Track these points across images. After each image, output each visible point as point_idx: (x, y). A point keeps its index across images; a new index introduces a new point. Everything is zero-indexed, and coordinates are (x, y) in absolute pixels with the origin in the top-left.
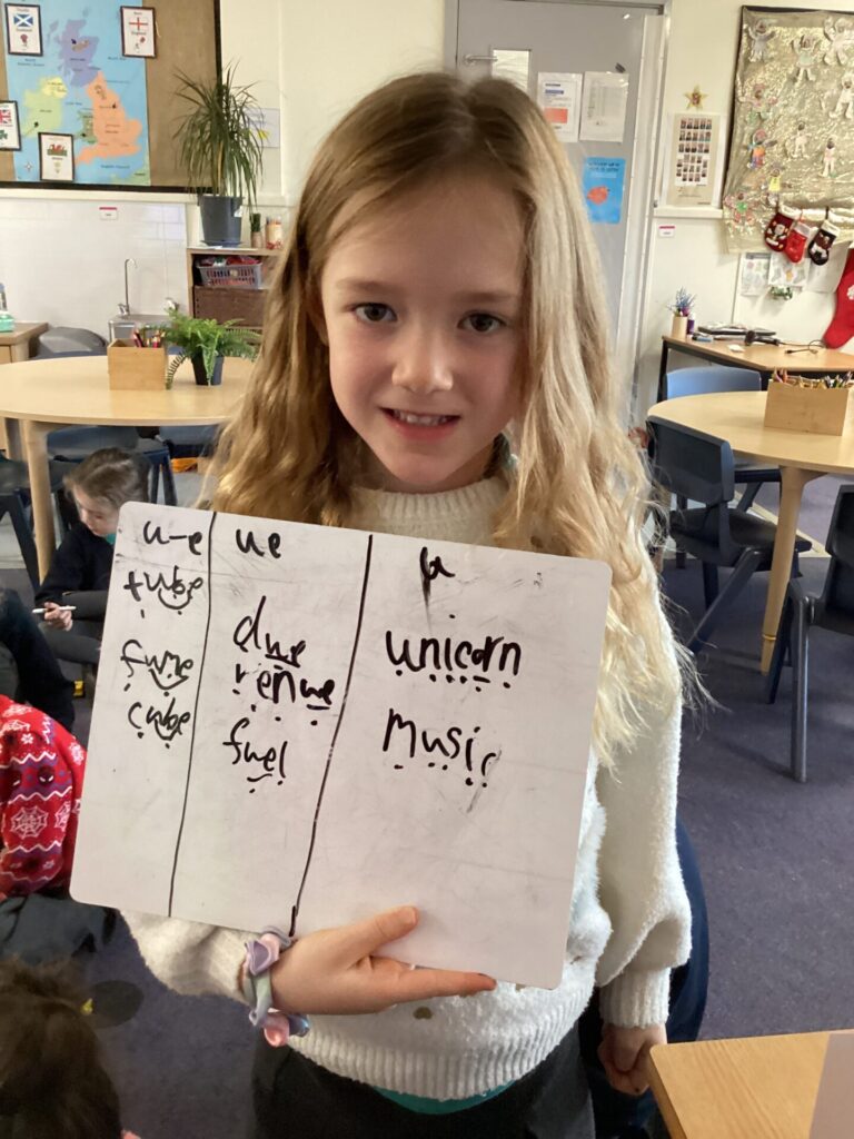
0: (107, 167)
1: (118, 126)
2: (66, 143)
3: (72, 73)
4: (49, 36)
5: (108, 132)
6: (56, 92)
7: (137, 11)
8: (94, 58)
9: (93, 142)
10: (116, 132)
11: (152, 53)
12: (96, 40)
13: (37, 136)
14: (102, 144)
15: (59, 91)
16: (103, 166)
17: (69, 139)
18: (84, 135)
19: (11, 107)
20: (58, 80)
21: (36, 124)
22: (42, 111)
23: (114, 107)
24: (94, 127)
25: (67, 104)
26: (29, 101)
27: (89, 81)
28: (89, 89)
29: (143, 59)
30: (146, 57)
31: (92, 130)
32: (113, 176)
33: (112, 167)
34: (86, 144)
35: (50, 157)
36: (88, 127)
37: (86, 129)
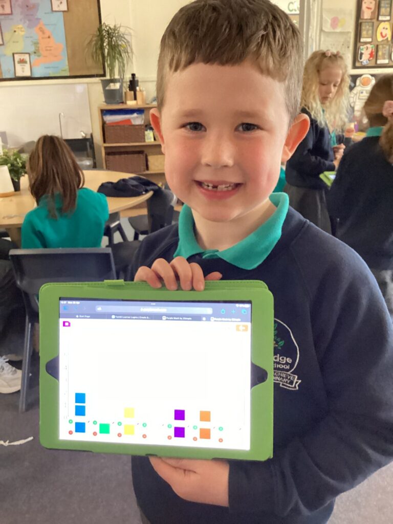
1: (52, 47)
2: (26, 57)
3: (27, 22)
4: (15, 5)
6: (20, 32)
8: (38, 14)
9: (39, 56)
10: (50, 50)
11: (66, 9)
12: (38, 4)
13: (12, 55)
14: (44, 57)
16: (46, 68)
17: (28, 55)
18: (35, 53)
20: (20, 26)
22: (14, 42)
23: (49, 37)
24: (40, 49)
25: (26, 37)
27: (36, 25)
28: (36, 29)
29: (62, 13)
30: (64, 12)
31: (38, 50)
32: (50, 72)
33: (50, 67)
34: (36, 57)
35: (19, 65)
36: (37, 48)
37: (36, 50)
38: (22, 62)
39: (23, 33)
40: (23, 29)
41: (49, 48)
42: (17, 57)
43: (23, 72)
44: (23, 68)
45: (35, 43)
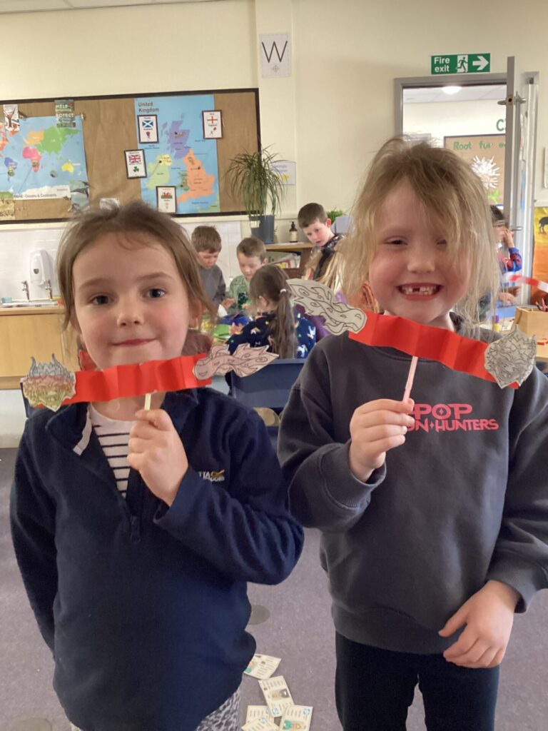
0: (195, 203)
1: (201, 179)
2: (172, 191)
3: (175, 151)
4: (162, 131)
5: (195, 183)
6: (166, 163)
7: (212, 113)
8: (187, 142)
9: (186, 190)
10: (200, 183)
11: (220, 136)
12: (188, 131)
13: (155, 188)
14: (192, 190)
16: (193, 203)
17: (173, 189)
18: (182, 186)
20: (167, 156)
21: (155, 182)
22: (158, 174)
23: (199, 168)
24: (188, 181)
25: (173, 169)
26: (151, 168)
27: (185, 155)
28: (185, 160)
29: (215, 140)
30: (217, 139)
31: (186, 183)
32: (198, 208)
33: (198, 203)
34: (183, 191)
35: (163, 200)
36: (184, 181)
37: (183, 183)
38: (167, 196)
39: (169, 164)
40: (169, 160)
41: (198, 181)
42: (161, 191)
43: (167, 208)
44: (167, 204)
45: (182, 175)
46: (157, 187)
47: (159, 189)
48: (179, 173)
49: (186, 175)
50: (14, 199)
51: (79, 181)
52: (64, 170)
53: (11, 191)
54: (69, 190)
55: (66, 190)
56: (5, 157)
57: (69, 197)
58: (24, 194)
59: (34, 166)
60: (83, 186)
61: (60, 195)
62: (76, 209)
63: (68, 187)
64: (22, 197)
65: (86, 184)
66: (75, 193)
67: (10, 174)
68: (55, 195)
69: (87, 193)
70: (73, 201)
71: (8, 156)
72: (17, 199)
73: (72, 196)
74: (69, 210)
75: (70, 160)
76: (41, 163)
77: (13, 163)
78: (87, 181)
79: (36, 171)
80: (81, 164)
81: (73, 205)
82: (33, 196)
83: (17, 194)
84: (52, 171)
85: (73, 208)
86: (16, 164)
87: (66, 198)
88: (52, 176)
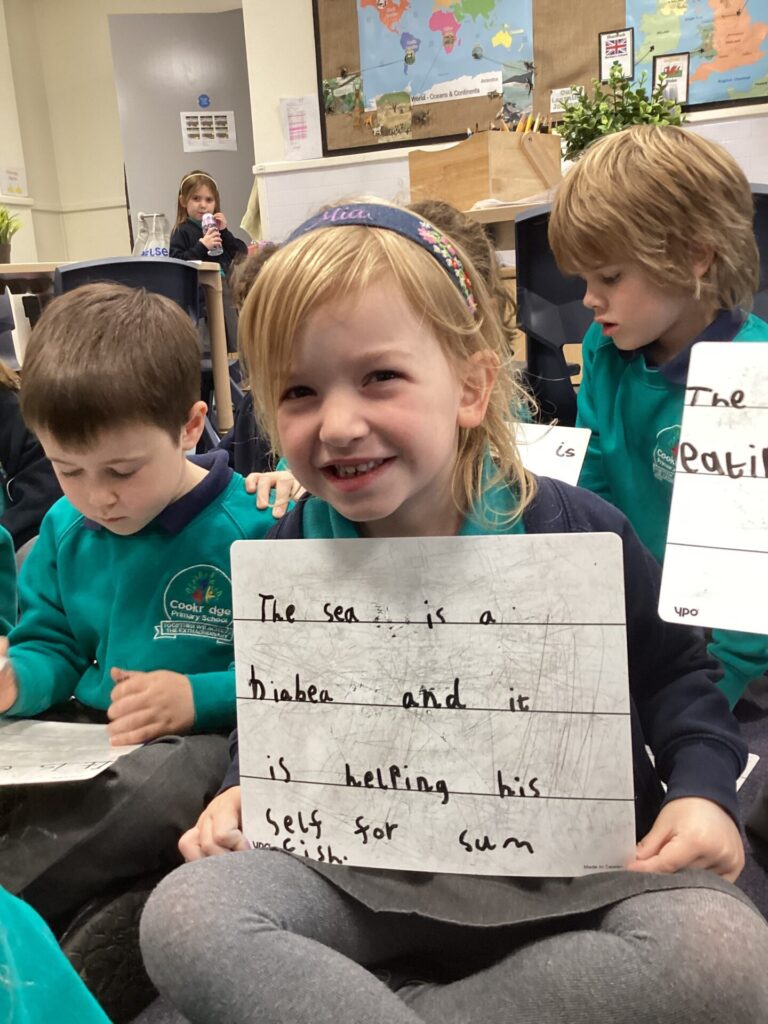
0: (724, 81)
1: (742, 33)
2: (681, 63)
5: (728, 42)
6: (676, 10)
9: (712, 56)
10: (738, 41)
13: (652, 60)
14: (721, 57)
15: (679, 7)
16: (720, 81)
17: (686, 56)
18: (702, 51)
19: (628, 34)
21: (652, 48)
22: (659, 33)
23: (738, 13)
24: (714, 40)
25: (686, 20)
26: (647, 24)
31: (712, 43)
32: (730, 89)
33: (730, 80)
34: (704, 60)
36: (708, 41)
37: (706, 45)
38: (672, 72)
39: (681, 12)
40: (682, 4)
41: (734, 38)
42: (661, 64)
45: (705, 30)
46: (655, 58)
47: (658, 61)
48: (699, 27)
49: (712, 29)
50: (412, 103)
51: (520, 62)
52: (495, 45)
53: (409, 89)
54: (501, 80)
55: (497, 80)
56: (401, 33)
57: (500, 91)
58: (427, 93)
59: (447, 43)
60: (524, 71)
61: (484, 91)
62: (509, 112)
63: (499, 75)
64: (424, 99)
65: (529, 66)
66: (510, 84)
67: (409, 60)
68: (477, 91)
69: (530, 82)
70: (506, 98)
71: (405, 31)
72: (417, 103)
73: (504, 89)
74: (498, 115)
75: (506, 26)
76: (459, 34)
77: (414, 42)
78: (531, 59)
79: (449, 51)
80: (526, 29)
81: (505, 106)
82: (441, 96)
83: (418, 95)
84: (475, 50)
85: (506, 109)
86: (418, 42)
87: (493, 95)
88: (476, 56)
